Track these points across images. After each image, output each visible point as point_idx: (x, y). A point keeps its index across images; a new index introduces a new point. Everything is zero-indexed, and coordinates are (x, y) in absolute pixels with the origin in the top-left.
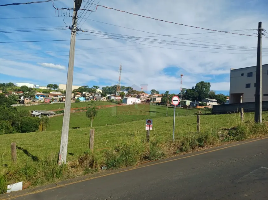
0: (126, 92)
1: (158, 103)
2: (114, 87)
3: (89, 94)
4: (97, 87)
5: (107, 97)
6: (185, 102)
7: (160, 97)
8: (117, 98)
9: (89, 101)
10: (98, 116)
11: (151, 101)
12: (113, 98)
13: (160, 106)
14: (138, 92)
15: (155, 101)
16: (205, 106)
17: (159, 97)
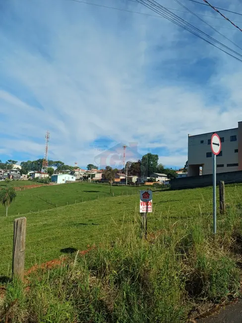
0: (55, 168)
1: (97, 181)
2: (39, 161)
3: (3, 171)
4: (13, 161)
5: (29, 174)
6: (131, 179)
7: (100, 173)
8: (43, 176)
9: (3, 180)
10: (16, 200)
11: (89, 178)
12: (37, 175)
13: (101, 185)
14: (71, 168)
15: (94, 178)
16: (154, 183)
17: (98, 173)
